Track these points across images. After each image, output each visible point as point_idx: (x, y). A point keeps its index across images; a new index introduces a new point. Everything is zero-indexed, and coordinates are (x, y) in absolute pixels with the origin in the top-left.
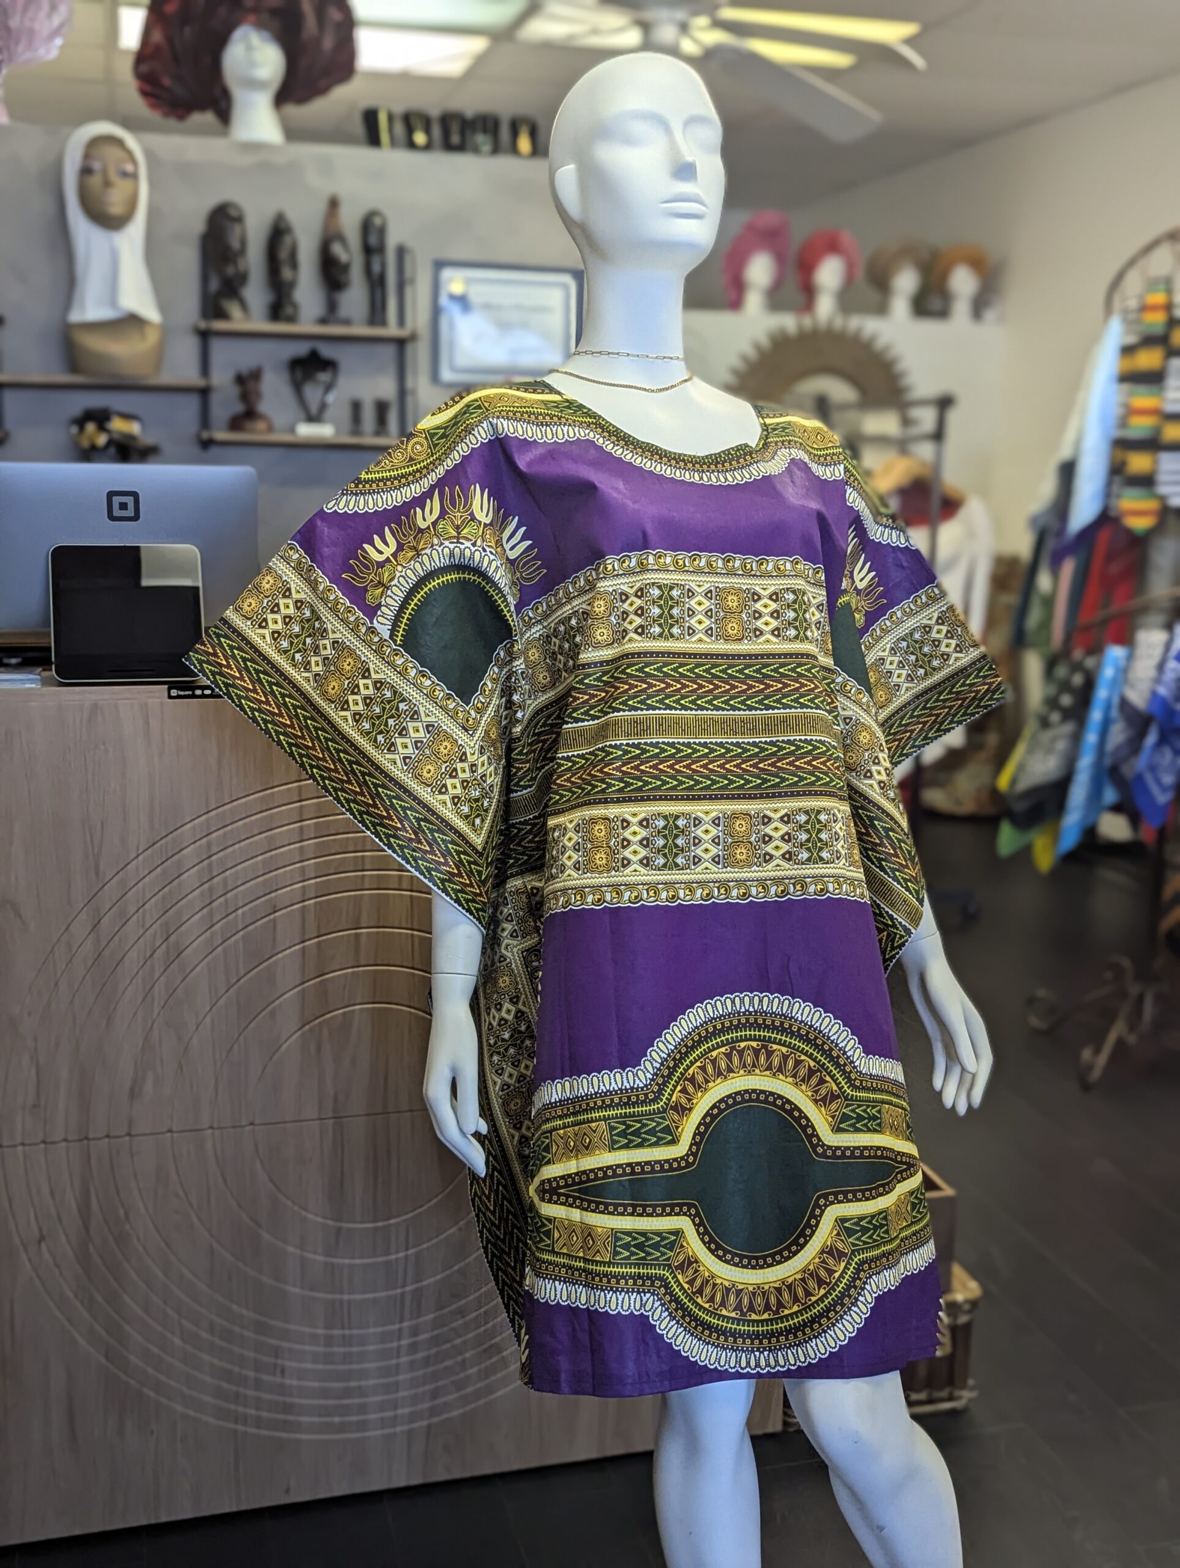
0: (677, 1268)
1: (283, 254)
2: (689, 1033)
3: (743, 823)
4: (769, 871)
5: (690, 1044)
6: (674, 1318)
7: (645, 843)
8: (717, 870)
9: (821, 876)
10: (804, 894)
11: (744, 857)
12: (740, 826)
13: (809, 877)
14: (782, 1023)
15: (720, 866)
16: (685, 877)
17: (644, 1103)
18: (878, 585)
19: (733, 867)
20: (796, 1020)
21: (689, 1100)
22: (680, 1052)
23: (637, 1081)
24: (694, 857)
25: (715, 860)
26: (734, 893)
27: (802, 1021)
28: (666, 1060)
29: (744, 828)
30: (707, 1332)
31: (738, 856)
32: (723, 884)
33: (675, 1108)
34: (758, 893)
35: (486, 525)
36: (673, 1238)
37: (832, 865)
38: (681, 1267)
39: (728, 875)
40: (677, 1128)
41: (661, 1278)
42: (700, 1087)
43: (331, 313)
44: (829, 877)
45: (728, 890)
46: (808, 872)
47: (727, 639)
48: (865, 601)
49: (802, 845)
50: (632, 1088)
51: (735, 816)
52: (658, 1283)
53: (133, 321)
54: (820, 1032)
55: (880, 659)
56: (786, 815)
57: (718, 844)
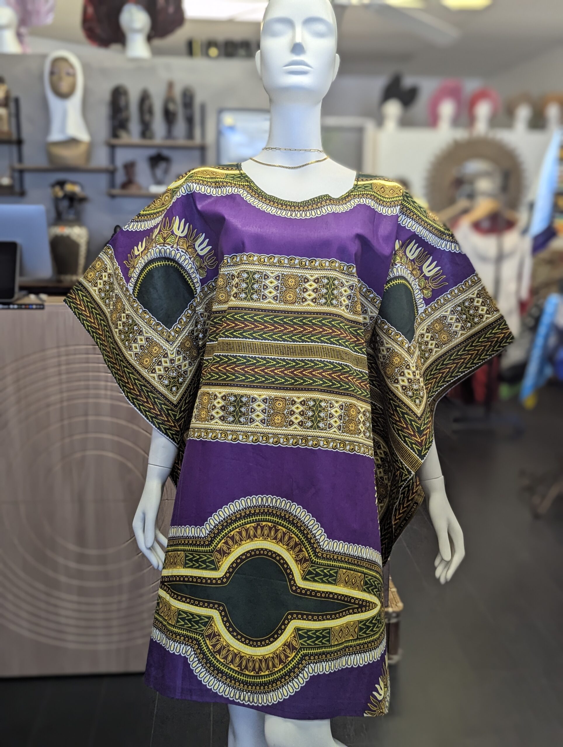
0: (207, 636)
1: (146, 107)
2: (234, 513)
3: (281, 403)
4: (290, 430)
5: (234, 518)
6: (201, 663)
7: (223, 408)
8: (263, 427)
9: (317, 437)
10: (306, 445)
11: (279, 421)
12: (279, 405)
13: (310, 436)
14: (285, 515)
15: (265, 425)
16: (244, 429)
17: (202, 546)
18: (442, 274)
19: (272, 426)
20: (292, 515)
21: (229, 549)
22: (227, 522)
23: (201, 534)
24: (251, 418)
25: (263, 422)
26: (271, 440)
27: (295, 516)
28: (217, 525)
29: (281, 406)
30: (220, 675)
31: (276, 421)
32: (266, 435)
33: (219, 551)
34: (284, 442)
35: (180, 237)
36: (207, 620)
37: (324, 431)
38: (209, 636)
39: (269, 430)
40: (219, 562)
41: (197, 640)
42: (236, 542)
43: (169, 134)
44: (322, 437)
45: (268, 438)
46: (310, 433)
47: (286, 302)
48: (432, 283)
49: (309, 418)
50: (198, 537)
51: (276, 399)
52: (195, 642)
53: (73, 141)
54: (304, 523)
55: (443, 317)
56: (304, 401)
57: (265, 413)
